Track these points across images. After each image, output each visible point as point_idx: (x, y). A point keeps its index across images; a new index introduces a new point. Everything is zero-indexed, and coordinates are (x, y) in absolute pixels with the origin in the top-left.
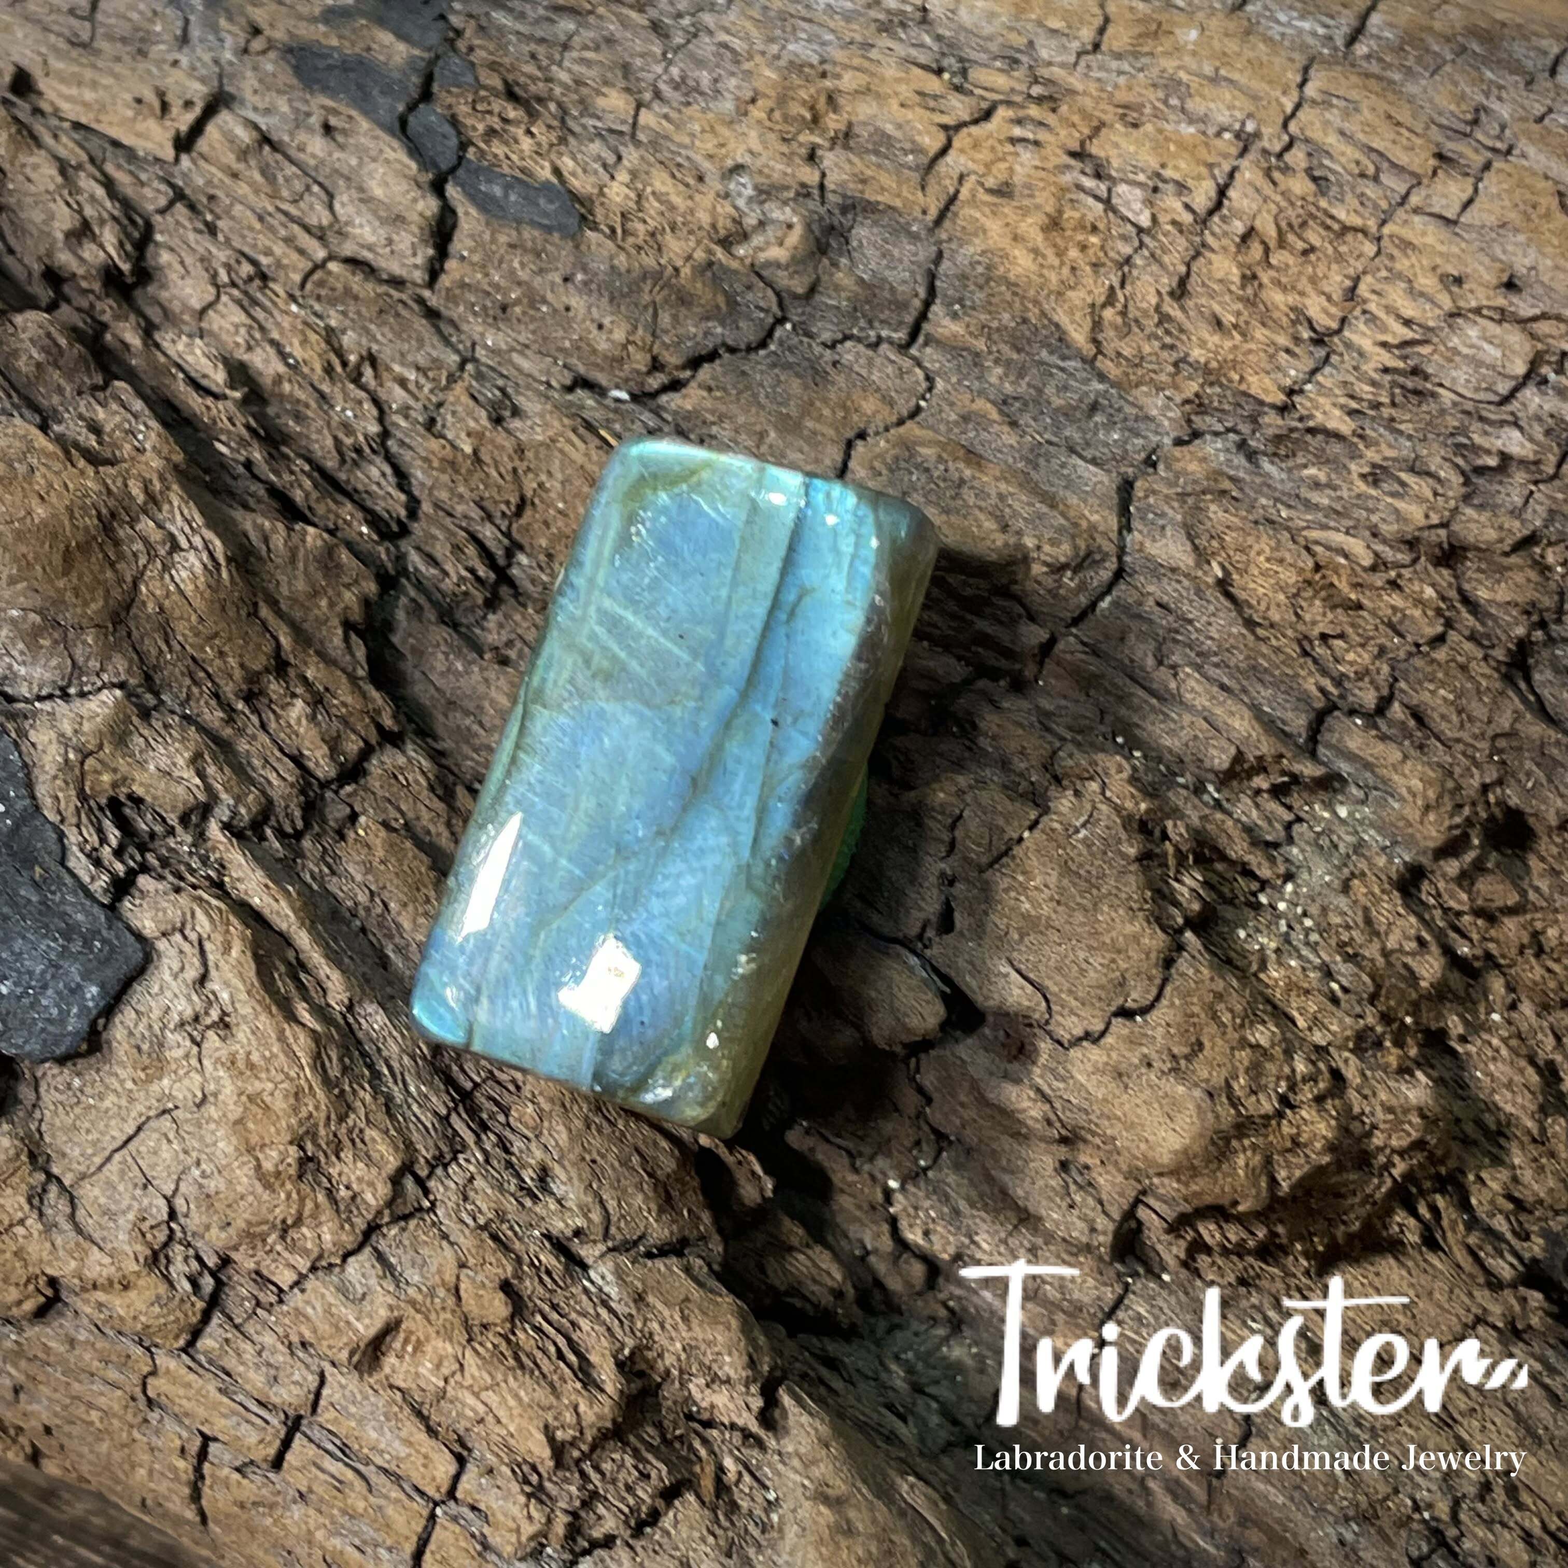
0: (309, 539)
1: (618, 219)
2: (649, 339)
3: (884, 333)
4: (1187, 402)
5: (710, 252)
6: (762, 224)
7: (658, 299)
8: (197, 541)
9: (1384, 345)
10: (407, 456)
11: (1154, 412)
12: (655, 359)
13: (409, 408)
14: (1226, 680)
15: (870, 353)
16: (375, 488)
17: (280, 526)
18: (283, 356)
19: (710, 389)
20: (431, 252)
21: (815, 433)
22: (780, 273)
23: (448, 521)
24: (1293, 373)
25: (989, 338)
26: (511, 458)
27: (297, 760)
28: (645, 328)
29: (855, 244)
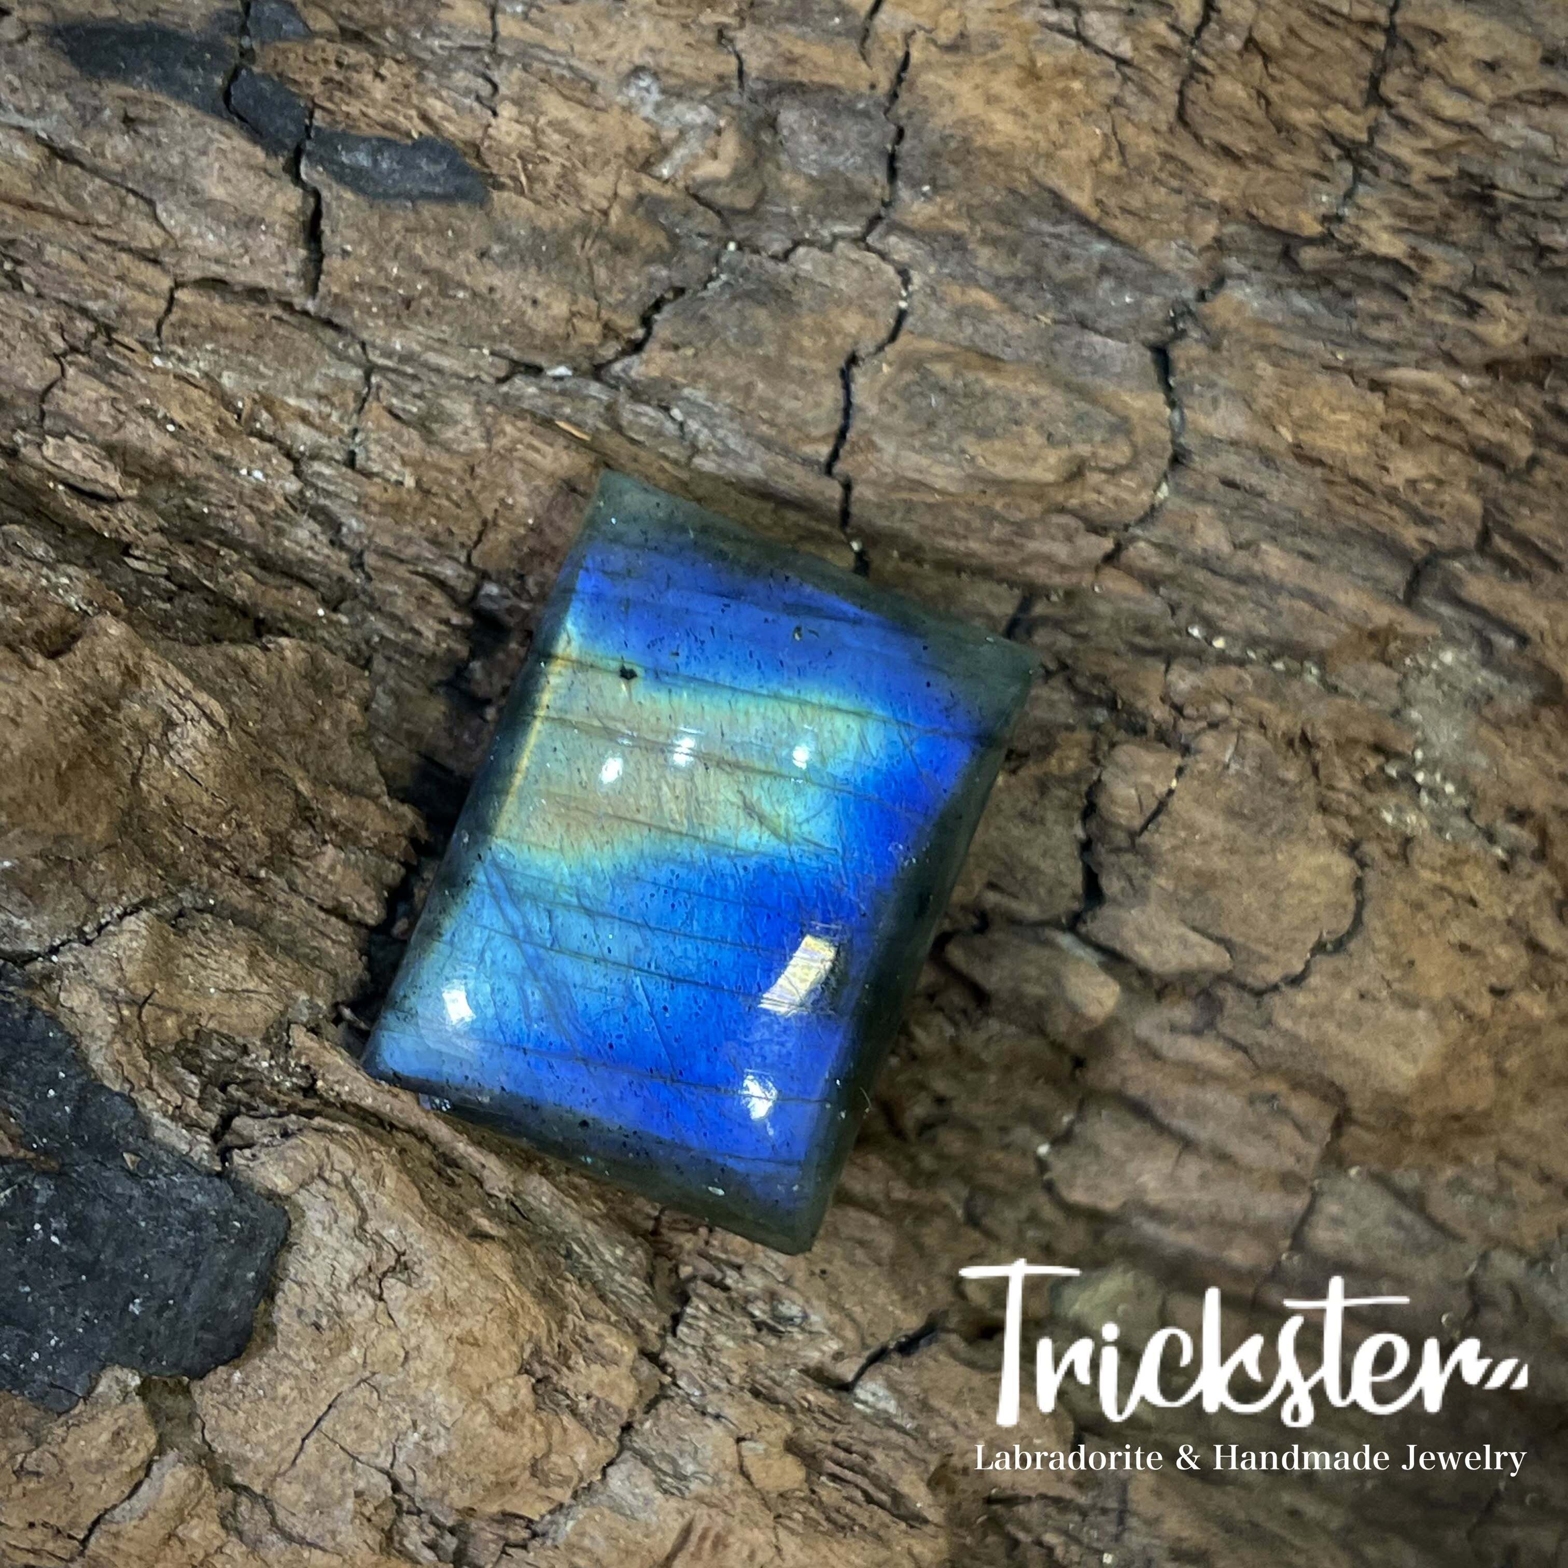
0: (288, 653)
1: (519, 165)
2: (593, 304)
3: (839, 228)
4: (1208, 248)
5: (636, 183)
6: (682, 133)
7: (592, 253)
8: (189, 707)
9: (1426, 152)
10: (334, 506)
11: (1169, 266)
12: (607, 326)
13: (321, 447)
14: (1307, 548)
15: (827, 256)
16: (310, 554)
17: (256, 651)
18: (161, 424)
19: (676, 348)
20: (302, 253)
21: (803, 372)
22: (719, 191)
23: (402, 571)
24: (1324, 198)
25: (970, 217)
26: (462, 481)
27: (339, 912)
28: (586, 294)
29: (785, 132)
